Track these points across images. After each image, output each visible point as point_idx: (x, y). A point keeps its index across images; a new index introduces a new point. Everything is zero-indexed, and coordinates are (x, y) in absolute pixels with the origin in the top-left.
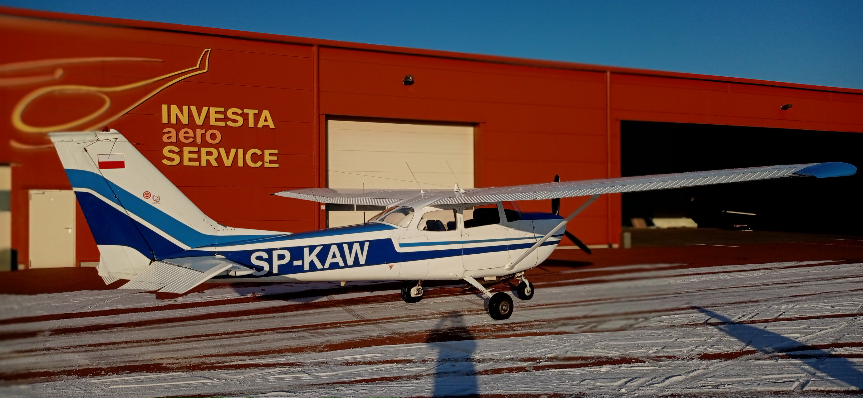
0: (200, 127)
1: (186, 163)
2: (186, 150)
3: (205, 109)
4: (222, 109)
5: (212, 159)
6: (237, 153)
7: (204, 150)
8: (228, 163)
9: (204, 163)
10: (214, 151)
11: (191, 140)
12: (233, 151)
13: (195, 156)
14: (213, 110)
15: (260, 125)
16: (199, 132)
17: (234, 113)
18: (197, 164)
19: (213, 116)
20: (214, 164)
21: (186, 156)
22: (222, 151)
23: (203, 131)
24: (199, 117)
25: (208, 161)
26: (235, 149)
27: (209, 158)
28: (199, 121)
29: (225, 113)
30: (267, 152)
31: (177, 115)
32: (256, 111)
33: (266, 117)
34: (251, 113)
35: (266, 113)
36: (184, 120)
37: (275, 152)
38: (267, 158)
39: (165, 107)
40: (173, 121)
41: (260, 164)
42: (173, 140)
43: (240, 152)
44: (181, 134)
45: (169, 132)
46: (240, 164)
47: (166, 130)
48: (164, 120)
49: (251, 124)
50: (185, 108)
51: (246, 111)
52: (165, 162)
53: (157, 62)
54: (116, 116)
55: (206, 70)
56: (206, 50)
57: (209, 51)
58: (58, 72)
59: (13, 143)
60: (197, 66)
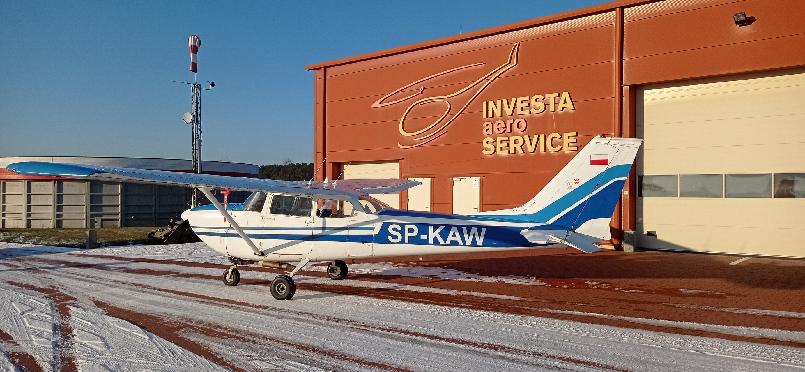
0: (510, 118)
1: (499, 151)
2: (499, 140)
3: (514, 100)
5: (518, 146)
6: (538, 139)
7: (512, 139)
8: (531, 150)
9: (512, 151)
10: (520, 138)
11: (503, 130)
13: (506, 145)
14: (520, 99)
15: (561, 105)
17: (537, 100)
18: (507, 152)
19: (519, 105)
20: (520, 150)
21: (499, 145)
22: (526, 138)
23: (512, 121)
24: (509, 108)
25: (515, 149)
26: (538, 135)
27: (515, 145)
28: (509, 112)
29: (529, 101)
30: (566, 135)
31: (493, 111)
32: (556, 95)
33: (565, 100)
34: (551, 97)
35: (565, 95)
36: (498, 113)
37: (575, 134)
38: (566, 141)
39: (484, 103)
40: (490, 115)
41: (559, 147)
42: (490, 132)
43: (542, 137)
44: (496, 126)
45: (487, 125)
46: (542, 149)
47: (485, 124)
48: (484, 116)
49: (552, 108)
50: (499, 102)
51: (547, 96)
52: (484, 152)
53: (480, 66)
54: (454, 118)
55: (515, 63)
56: (515, 44)
57: (517, 44)
58: (422, 89)
59: (399, 144)
60: (509, 62)
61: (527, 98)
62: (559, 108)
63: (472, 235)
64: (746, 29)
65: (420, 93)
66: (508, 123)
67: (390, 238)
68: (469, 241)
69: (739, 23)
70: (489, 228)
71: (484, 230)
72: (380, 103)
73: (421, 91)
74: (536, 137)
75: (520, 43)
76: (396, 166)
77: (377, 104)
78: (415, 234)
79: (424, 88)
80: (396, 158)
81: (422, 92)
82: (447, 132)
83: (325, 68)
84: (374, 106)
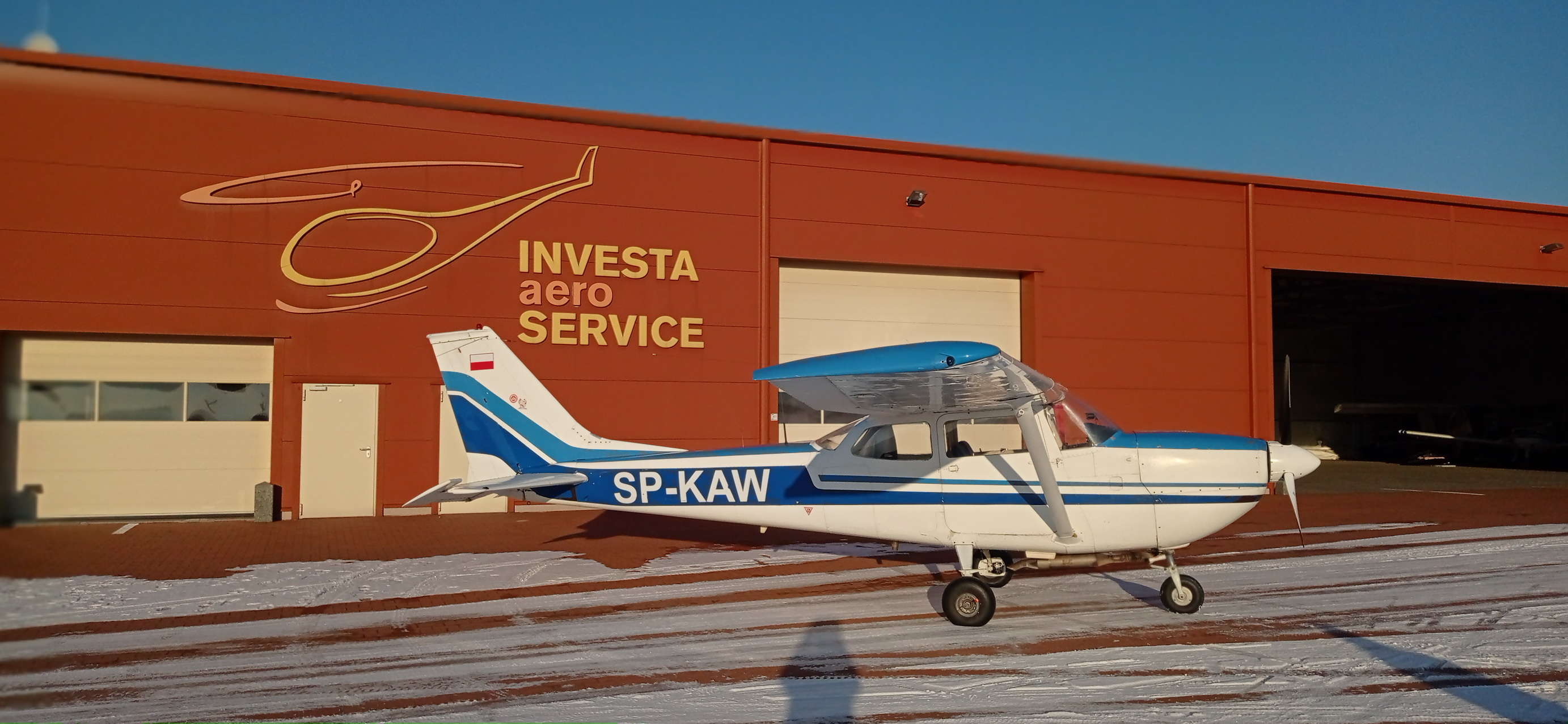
0: (579, 278)
3: (587, 249)
4: (615, 249)
5: (597, 333)
6: (637, 323)
7: (585, 318)
8: (622, 339)
10: (600, 318)
11: (565, 300)
12: (631, 319)
13: (571, 328)
14: (600, 249)
15: (677, 272)
16: (578, 287)
17: (634, 255)
18: (573, 341)
19: (600, 260)
20: (601, 341)
21: (557, 327)
22: (614, 319)
23: (584, 285)
24: (578, 262)
25: (591, 336)
26: (635, 317)
27: (592, 331)
28: (578, 269)
29: (618, 255)
30: (685, 322)
31: (543, 259)
32: (669, 252)
33: (684, 263)
34: (661, 254)
35: (684, 255)
36: (555, 267)
37: (699, 321)
38: (686, 332)
39: (524, 245)
40: (538, 268)
41: (673, 341)
42: (537, 300)
43: (643, 320)
44: (550, 291)
45: (531, 287)
46: (643, 342)
47: (525, 284)
49: (661, 274)
50: (557, 246)
51: (652, 251)
52: (522, 337)
53: (515, 169)
54: (449, 262)
55: (589, 182)
56: (591, 148)
57: (594, 149)
58: (356, 185)
59: (280, 304)
60: (577, 176)
64: (916, 213)
65: (351, 194)
69: (913, 203)
72: (212, 194)
73: (353, 190)
75: (598, 148)
76: (268, 352)
77: (198, 196)
79: (362, 184)
80: (268, 334)
81: (356, 193)
82: (424, 289)
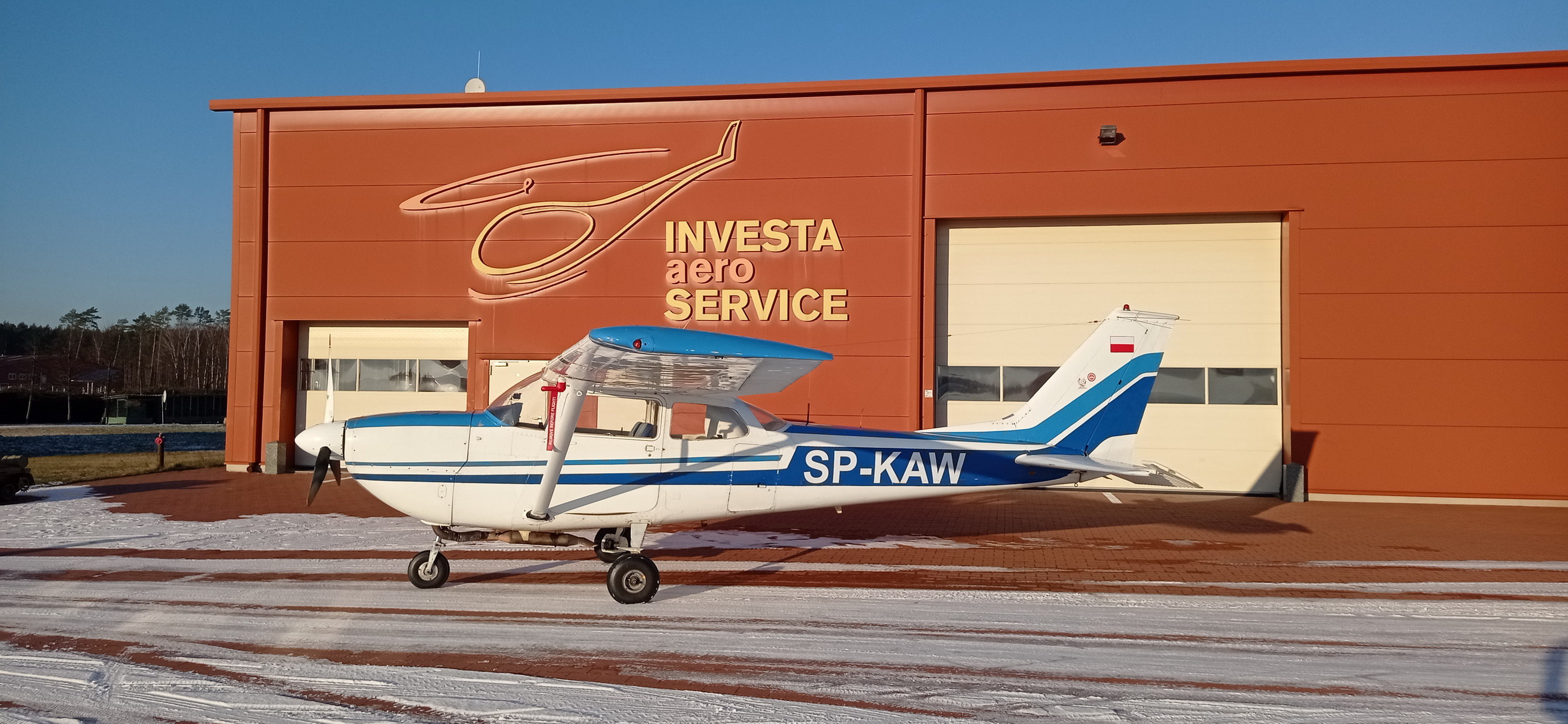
0: (721, 255)
3: (729, 224)
5: (738, 308)
6: (777, 296)
7: (726, 294)
8: (763, 314)
10: (741, 294)
11: (707, 277)
13: (713, 304)
14: (741, 225)
15: (819, 242)
17: (775, 228)
18: (715, 317)
19: (741, 235)
20: (742, 316)
21: (700, 304)
23: (725, 262)
24: (720, 239)
25: (732, 312)
26: (776, 291)
27: (733, 306)
28: (720, 246)
29: (759, 229)
30: (828, 293)
31: (687, 238)
32: (811, 222)
33: (827, 232)
34: (802, 225)
35: (827, 224)
36: (697, 245)
37: (843, 292)
38: (828, 304)
39: (670, 225)
40: (682, 247)
41: (815, 314)
42: (681, 278)
43: (784, 293)
44: (693, 269)
45: (675, 266)
46: (783, 315)
47: (671, 263)
48: (669, 247)
49: (802, 246)
50: (700, 225)
51: (793, 223)
52: (668, 315)
53: (660, 153)
54: (603, 246)
55: (732, 158)
56: (733, 123)
57: (736, 124)
58: (528, 183)
59: (470, 290)
60: (719, 153)
61: (756, 223)
62: (817, 247)
63: (943, 466)
64: (1114, 151)
65: (524, 191)
66: (719, 264)
67: (808, 476)
68: (937, 477)
69: (1104, 141)
70: (969, 453)
71: (962, 457)
72: (422, 202)
73: (525, 187)
74: (772, 293)
75: (740, 123)
76: (462, 334)
77: (411, 205)
78: (850, 467)
79: (533, 181)
80: (463, 318)
81: (527, 189)
82: (586, 272)
83: (267, 112)
84: (403, 206)
